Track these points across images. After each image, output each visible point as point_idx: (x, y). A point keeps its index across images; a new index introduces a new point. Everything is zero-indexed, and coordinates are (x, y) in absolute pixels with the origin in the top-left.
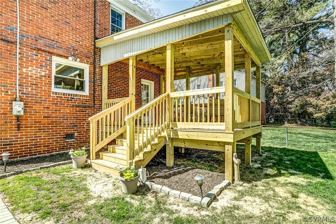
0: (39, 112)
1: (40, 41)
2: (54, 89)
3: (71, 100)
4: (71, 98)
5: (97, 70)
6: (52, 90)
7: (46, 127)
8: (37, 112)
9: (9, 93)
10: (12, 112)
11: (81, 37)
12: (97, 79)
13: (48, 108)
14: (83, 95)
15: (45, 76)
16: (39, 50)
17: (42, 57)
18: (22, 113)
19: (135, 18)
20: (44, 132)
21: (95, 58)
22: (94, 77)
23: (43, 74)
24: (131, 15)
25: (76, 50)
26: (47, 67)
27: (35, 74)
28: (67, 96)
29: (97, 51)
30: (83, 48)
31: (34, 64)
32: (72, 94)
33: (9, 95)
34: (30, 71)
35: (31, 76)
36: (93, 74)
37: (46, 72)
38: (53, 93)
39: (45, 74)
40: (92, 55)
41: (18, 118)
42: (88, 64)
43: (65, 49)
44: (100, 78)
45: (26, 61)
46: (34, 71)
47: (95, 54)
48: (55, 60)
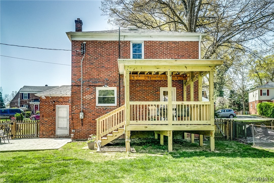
0: (90, 117)
1: (90, 81)
3: (105, 110)
4: (105, 108)
5: (122, 89)
6: (97, 105)
7: (93, 124)
8: (89, 117)
9: (79, 109)
10: (79, 117)
11: (111, 71)
12: (122, 95)
13: (94, 115)
14: (112, 106)
15: (93, 98)
16: (90, 86)
17: (91, 89)
18: (83, 118)
19: (152, 41)
20: (92, 127)
21: (120, 82)
22: (119, 94)
23: (92, 97)
24: (148, 41)
25: (108, 80)
26: (93, 94)
27: (89, 98)
28: (104, 108)
29: (121, 77)
30: (112, 78)
31: (88, 94)
32: (106, 106)
33: (79, 110)
34: (87, 97)
35: (87, 100)
36: (119, 92)
37: (93, 96)
38: (96, 106)
39: (93, 97)
40: (118, 80)
42: (115, 87)
43: (102, 81)
44: (124, 94)
45: (85, 93)
46: (88, 97)
47: (120, 79)
48: (98, 89)
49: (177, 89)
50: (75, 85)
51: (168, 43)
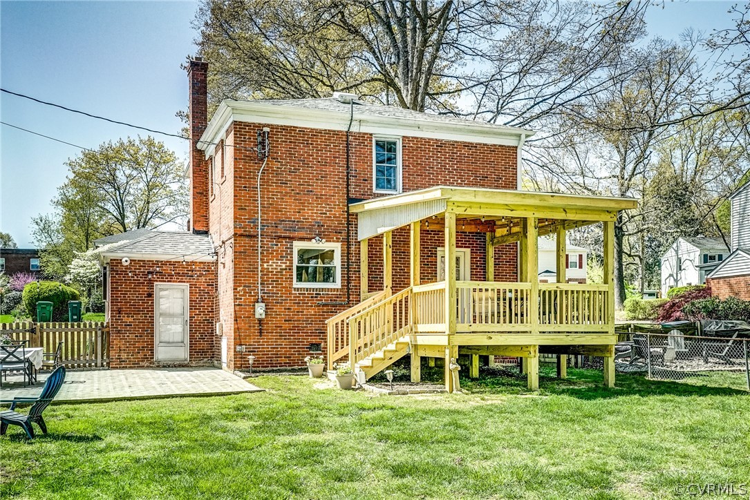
0: (280, 315)
1: (280, 227)
2: (296, 284)
3: (316, 297)
4: (316, 294)
5: (353, 248)
6: (294, 286)
7: (287, 333)
8: (277, 315)
9: (252, 294)
10: (254, 315)
11: (328, 205)
12: (353, 263)
13: (289, 309)
14: (331, 289)
15: (286, 269)
16: (280, 237)
17: (281, 246)
18: (263, 316)
19: (421, 138)
20: (285, 339)
21: (349, 230)
22: (348, 259)
23: (284, 266)
24: (412, 137)
25: (322, 226)
26: (287, 257)
27: (276, 269)
28: (312, 292)
29: (351, 220)
30: (332, 220)
31: (274, 257)
32: (317, 289)
33: (252, 296)
34: (271, 265)
35: (272, 272)
36: (347, 254)
37: (286, 263)
38: (295, 289)
39: (286, 266)
40: (345, 227)
41: (260, 320)
42: (338, 242)
43: (307, 228)
44: (357, 260)
45: (267, 254)
46: (274, 265)
47: (348, 224)
48: (298, 245)
49: (471, 252)
50: (241, 235)
51: (454, 144)
